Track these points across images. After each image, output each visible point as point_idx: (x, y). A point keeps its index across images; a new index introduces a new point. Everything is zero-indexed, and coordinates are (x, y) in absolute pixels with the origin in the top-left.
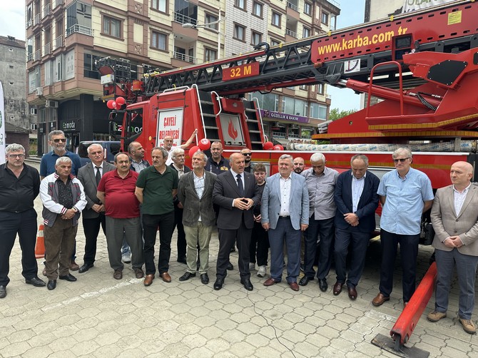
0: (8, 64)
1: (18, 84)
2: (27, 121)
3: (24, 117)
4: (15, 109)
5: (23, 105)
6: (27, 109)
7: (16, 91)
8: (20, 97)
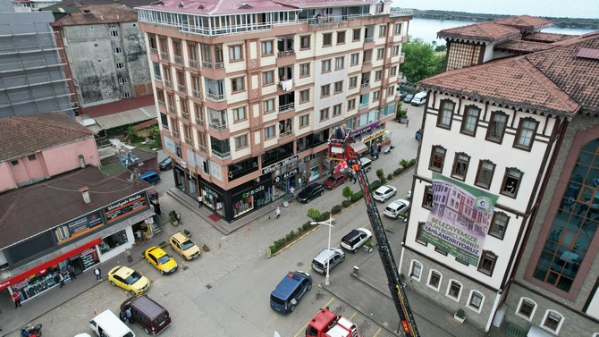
0: (93, 44)
1: (105, 60)
2: (118, 92)
3: (115, 89)
4: (107, 84)
5: (113, 78)
6: (116, 81)
7: (105, 68)
8: (109, 73)
